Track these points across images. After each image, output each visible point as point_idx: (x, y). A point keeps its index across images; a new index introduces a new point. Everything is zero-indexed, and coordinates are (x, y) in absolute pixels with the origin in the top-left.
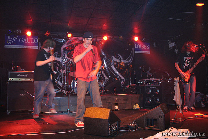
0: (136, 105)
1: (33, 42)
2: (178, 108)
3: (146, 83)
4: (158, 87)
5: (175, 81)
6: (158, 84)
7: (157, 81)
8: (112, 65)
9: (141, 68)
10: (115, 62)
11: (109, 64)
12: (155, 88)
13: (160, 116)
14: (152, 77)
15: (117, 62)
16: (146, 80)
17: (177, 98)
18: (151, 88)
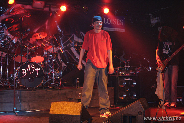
2: (161, 103)
3: (119, 73)
4: (134, 79)
6: (135, 75)
7: (134, 70)
8: (72, 47)
10: (75, 42)
11: (68, 45)
12: (131, 79)
13: (139, 112)
14: (127, 65)
15: (78, 43)
16: (119, 69)
17: (160, 92)
18: (125, 79)
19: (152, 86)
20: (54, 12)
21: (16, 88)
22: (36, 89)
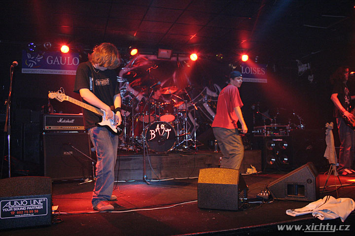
0: (251, 168)
1: (70, 63)
2: (332, 168)
3: (267, 133)
5: (327, 128)
6: (286, 134)
7: (284, 128)
8: (205, 102)
9: (254, 107)
10: (209, 97)
11: (200, 101)
12: (281, 140)
13: (308, 180)
15: (213, 98)
16: (267, 127)
17: (330, 154)
18: (274, 140)
19: (307, 148)
20: (183, 62)
21: (146, 152)
22: (168, 153)
